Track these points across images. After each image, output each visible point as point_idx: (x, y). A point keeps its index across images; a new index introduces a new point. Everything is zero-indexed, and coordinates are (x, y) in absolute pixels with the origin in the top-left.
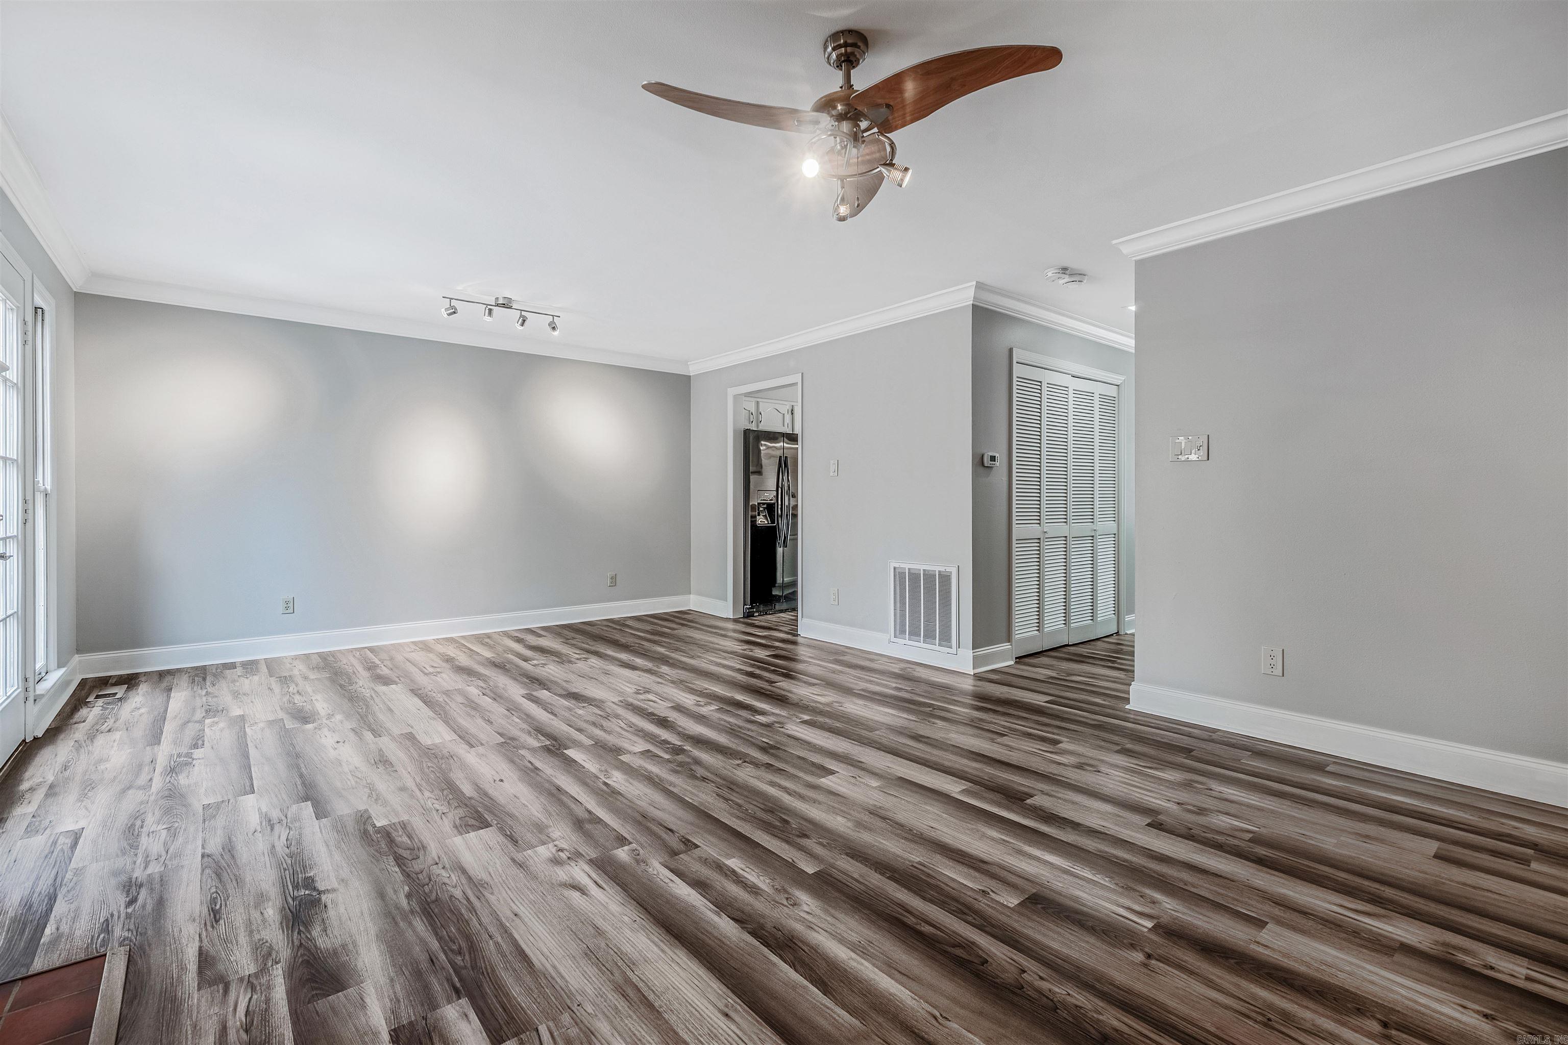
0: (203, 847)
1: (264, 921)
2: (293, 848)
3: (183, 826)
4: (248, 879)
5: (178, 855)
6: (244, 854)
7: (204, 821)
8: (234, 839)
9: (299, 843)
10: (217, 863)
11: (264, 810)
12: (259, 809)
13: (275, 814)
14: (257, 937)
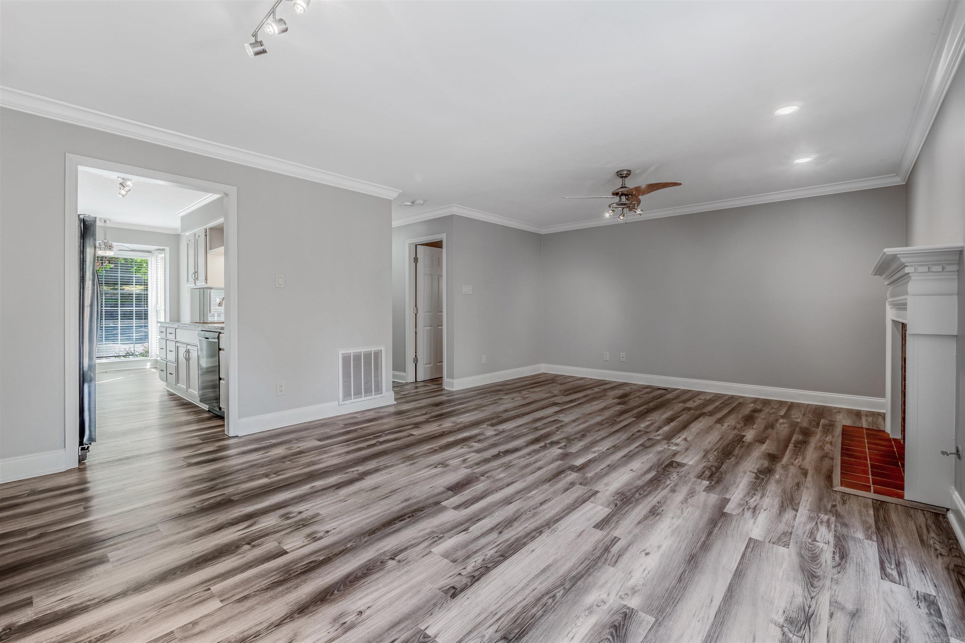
0: (796, 515)
1: (781, 475)
2: (753, 492)
3: (805, 537)
4: (780, 490)
5: (811, 519)
6: (776, 502)
7: (791, 533)
8: (778, 512)
9: (748, 493)
10: (791, 504)
11: (752, 520)
12: (754, 523)
13: (748, 514)
14: (786, 473)
